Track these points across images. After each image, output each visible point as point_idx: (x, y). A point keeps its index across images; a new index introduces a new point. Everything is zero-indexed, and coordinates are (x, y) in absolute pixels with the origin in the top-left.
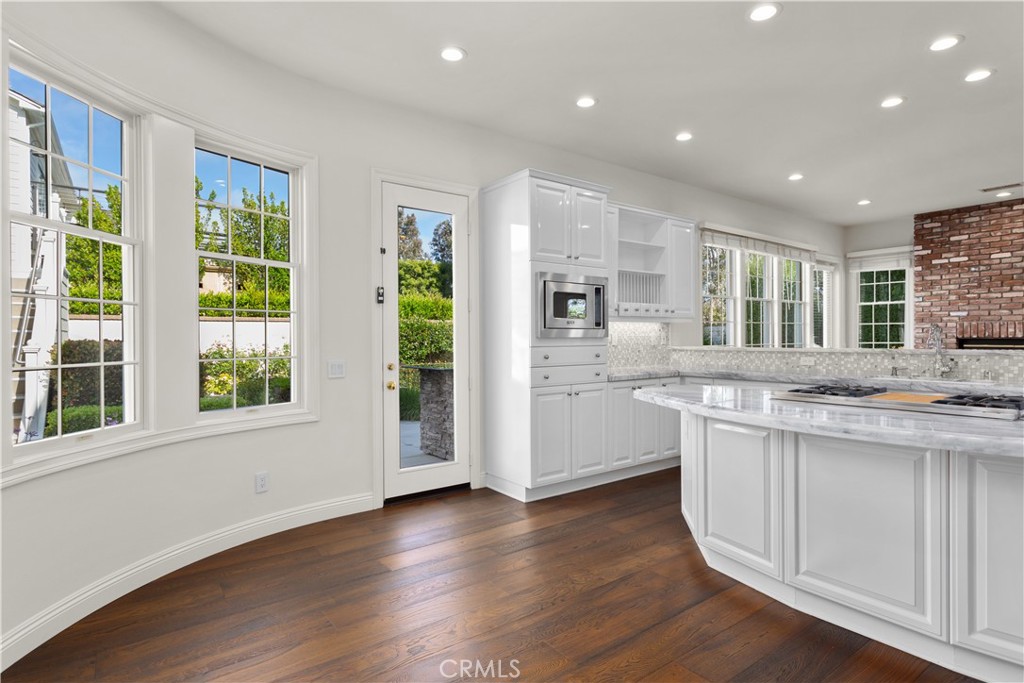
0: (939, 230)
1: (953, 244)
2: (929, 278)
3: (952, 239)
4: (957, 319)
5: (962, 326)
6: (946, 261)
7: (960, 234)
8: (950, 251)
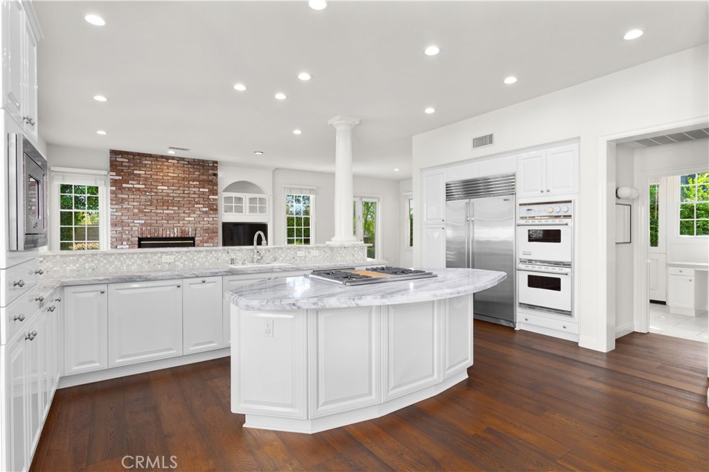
0: (127, 164)
1: (136, 175)
2: (120, 196)
3: (135, 172)
4: (138, 225)
5: (142, 229)
6: (132, 186)
7: (140, 170)
8: (133, 180)
